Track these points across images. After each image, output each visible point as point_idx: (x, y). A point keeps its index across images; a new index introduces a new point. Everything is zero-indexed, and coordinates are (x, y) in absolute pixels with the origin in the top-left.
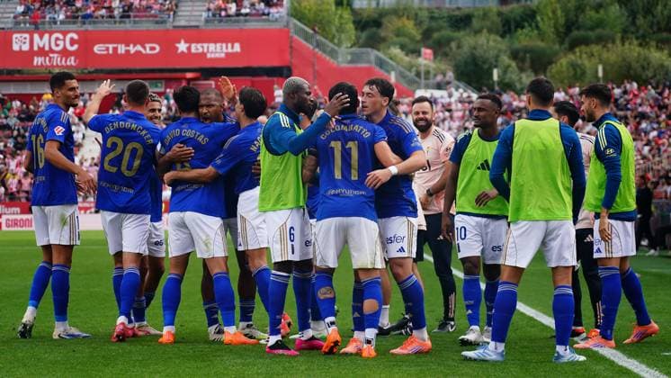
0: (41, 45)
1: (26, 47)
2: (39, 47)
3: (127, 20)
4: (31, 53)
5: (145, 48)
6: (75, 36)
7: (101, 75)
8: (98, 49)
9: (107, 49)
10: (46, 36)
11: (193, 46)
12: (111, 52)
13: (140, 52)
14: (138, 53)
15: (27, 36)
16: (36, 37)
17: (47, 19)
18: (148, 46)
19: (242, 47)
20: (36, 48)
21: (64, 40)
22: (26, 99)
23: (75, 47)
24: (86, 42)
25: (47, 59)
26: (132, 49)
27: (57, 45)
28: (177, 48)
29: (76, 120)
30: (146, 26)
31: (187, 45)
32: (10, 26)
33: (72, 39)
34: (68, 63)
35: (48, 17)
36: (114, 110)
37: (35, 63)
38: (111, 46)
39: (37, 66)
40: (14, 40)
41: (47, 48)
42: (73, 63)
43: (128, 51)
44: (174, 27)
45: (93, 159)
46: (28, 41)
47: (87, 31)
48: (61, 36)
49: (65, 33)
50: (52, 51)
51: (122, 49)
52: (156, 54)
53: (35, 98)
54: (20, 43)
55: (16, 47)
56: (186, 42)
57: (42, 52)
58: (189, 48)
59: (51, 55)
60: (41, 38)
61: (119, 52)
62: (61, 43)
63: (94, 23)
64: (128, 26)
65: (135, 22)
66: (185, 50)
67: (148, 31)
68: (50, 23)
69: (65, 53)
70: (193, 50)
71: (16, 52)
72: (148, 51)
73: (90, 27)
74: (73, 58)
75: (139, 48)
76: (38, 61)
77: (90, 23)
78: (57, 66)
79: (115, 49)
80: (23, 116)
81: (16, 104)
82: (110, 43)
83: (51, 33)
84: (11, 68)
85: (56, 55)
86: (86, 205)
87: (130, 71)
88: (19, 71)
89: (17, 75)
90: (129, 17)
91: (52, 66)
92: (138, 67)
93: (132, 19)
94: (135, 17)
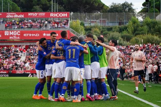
0: (11, 34)
1: (8, 35)
2: (11, 35)
3: (31, 28)
4: (9, 36)
5: (36, 35)
6: (19, 32)
7: (26, 41)
8: (25, 35)
9: (27, 35)
10: (13, 32)
11: (47, 34)
12: (28, 35)
13: (35, 36)
14: (34, 36)
15: (8, 32)
16: (10, 32)
17: (13, 28)
18: (36, 34)
19: (58, 35)
20: (10, 35)
21: (17, 33)
22: (8, 46)
23: (19, 34)
24: (22, 33)
25: (13, 37)
26: (33, 35)
27: (15, 34)
28: (43, 35)
29: (20, 51)
30: (36, 30)
31: (46, 34)
32: (4, 29)
33: (19, 33)
34: (18, 38)
35: (13, 27)
36: (28, 49)
37: (10, 38)
38: (28, 34)
39: (10, 39)
40: (5, 33)
41: (13, 35)
42: (19, 38)
43: (32, 36)
44: (43, 30)
45: (23, 60)
46: (8, 33)
47: (22, 31)
48: (16, 32)
49: (17, 31)
50: (14, 35)
51: (30, 35)
52: (38, 36)
53: (10, 46)
54: (6, 33)
55: (5, 34)
56: (45, 33)
57: (12, 36)
58: (46, 35)
59: (14, 36)
60: (11, 32)
61: (30, 36)
62: (16, 33)
63: (24, 29)
64: (32, 29)
65: (33, 29)
66: (45, 35)
67: (36, 31)
68: (13, 29)
69: (17, 36)
70: (47, 35)
71: (6, 36)
72: (37, 36)
73: (23, 30)
74: (19, 37)
75: (34, 35)
76: (11, 38)
77: (23, 29)
78: (15, 39)
79: (29, 35)
80: (7, 50)
81: (5, 48)
82: (28, 33)
83: (14, 31)
84: (4, 39)
85: (15, 36)
86: (22, 71)
87: (32, 40)
88: (6, 40)
89: (6, 41)
90: (32, 27)
91: (14, 39)
92: (34, 39)
93: (33, 28)
94: (33, 27)
